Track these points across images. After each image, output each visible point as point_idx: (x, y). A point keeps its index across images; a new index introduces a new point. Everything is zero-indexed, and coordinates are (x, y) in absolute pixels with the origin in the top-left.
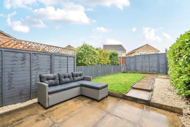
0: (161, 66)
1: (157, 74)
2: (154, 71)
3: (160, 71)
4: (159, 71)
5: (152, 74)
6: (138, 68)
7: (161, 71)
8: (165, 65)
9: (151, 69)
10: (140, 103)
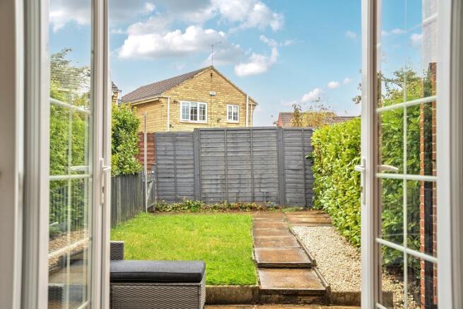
0: (290, 177)
1: (276, 208)
2: (267, 197)
3: (288, 195)
4: (285, 197)
5: (261, 209)
6: (208, 188)
7: (290, 196)
8: (300, 172)
9: (257, 190)
10: (305, 303)
